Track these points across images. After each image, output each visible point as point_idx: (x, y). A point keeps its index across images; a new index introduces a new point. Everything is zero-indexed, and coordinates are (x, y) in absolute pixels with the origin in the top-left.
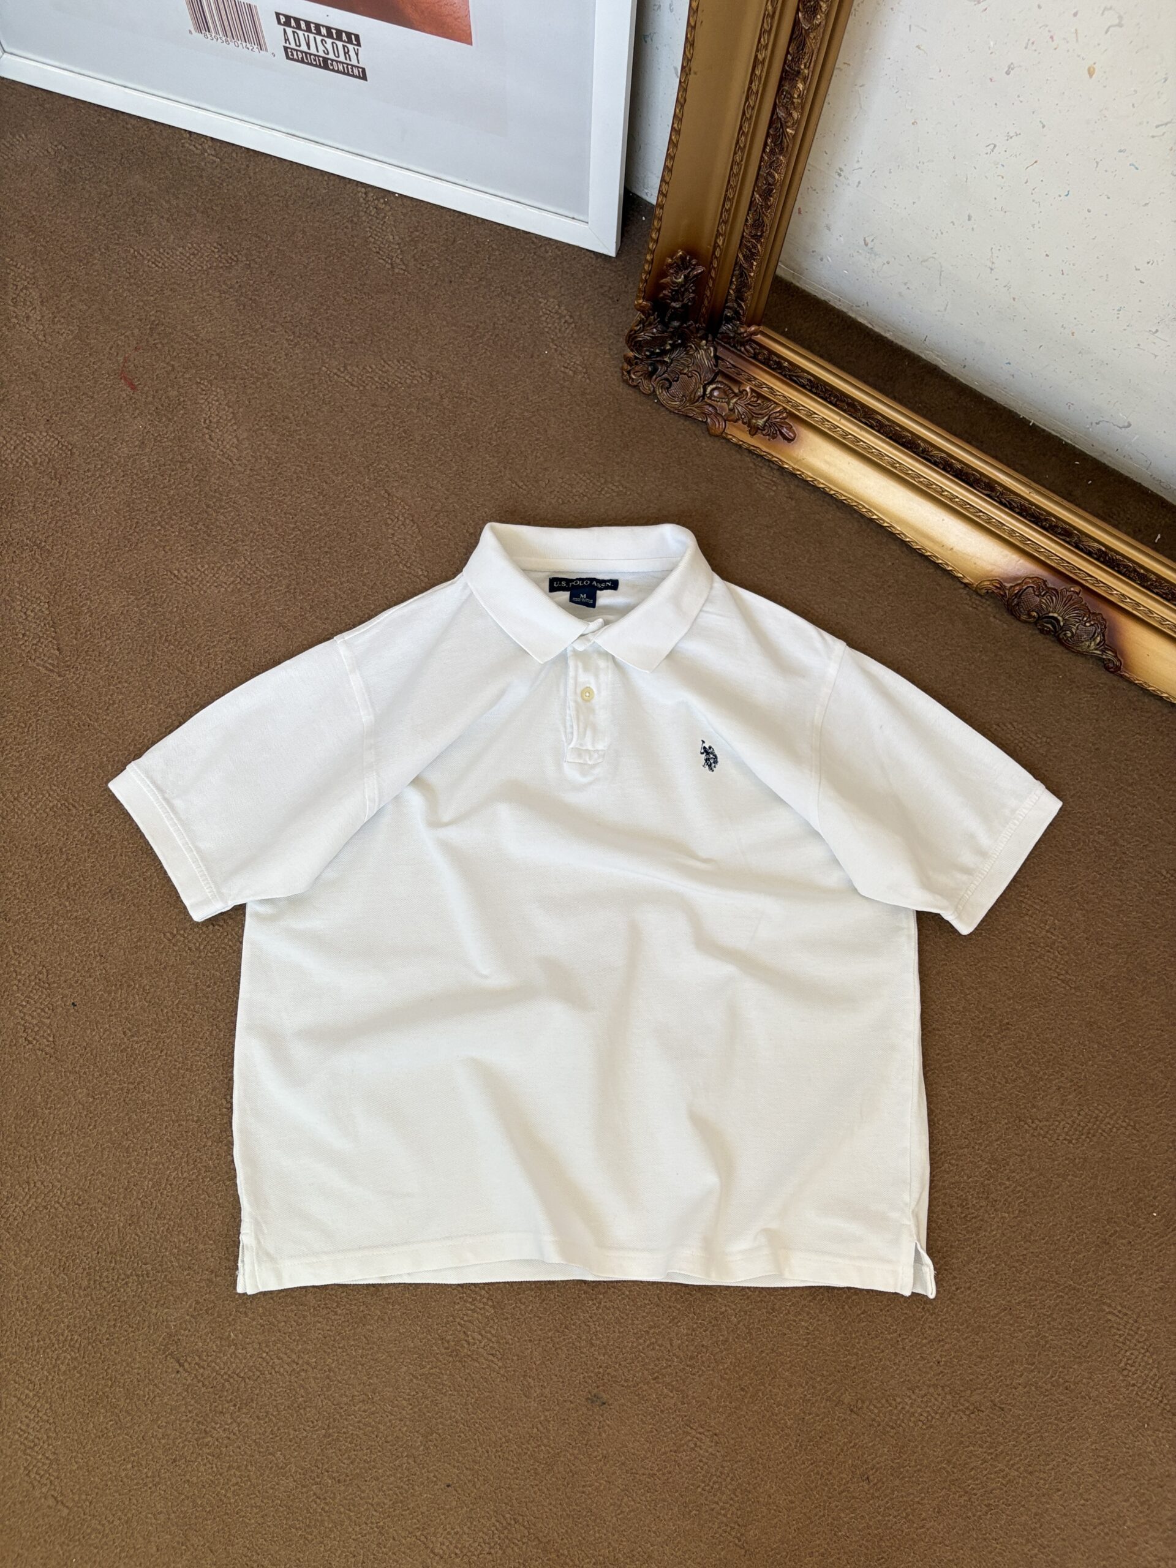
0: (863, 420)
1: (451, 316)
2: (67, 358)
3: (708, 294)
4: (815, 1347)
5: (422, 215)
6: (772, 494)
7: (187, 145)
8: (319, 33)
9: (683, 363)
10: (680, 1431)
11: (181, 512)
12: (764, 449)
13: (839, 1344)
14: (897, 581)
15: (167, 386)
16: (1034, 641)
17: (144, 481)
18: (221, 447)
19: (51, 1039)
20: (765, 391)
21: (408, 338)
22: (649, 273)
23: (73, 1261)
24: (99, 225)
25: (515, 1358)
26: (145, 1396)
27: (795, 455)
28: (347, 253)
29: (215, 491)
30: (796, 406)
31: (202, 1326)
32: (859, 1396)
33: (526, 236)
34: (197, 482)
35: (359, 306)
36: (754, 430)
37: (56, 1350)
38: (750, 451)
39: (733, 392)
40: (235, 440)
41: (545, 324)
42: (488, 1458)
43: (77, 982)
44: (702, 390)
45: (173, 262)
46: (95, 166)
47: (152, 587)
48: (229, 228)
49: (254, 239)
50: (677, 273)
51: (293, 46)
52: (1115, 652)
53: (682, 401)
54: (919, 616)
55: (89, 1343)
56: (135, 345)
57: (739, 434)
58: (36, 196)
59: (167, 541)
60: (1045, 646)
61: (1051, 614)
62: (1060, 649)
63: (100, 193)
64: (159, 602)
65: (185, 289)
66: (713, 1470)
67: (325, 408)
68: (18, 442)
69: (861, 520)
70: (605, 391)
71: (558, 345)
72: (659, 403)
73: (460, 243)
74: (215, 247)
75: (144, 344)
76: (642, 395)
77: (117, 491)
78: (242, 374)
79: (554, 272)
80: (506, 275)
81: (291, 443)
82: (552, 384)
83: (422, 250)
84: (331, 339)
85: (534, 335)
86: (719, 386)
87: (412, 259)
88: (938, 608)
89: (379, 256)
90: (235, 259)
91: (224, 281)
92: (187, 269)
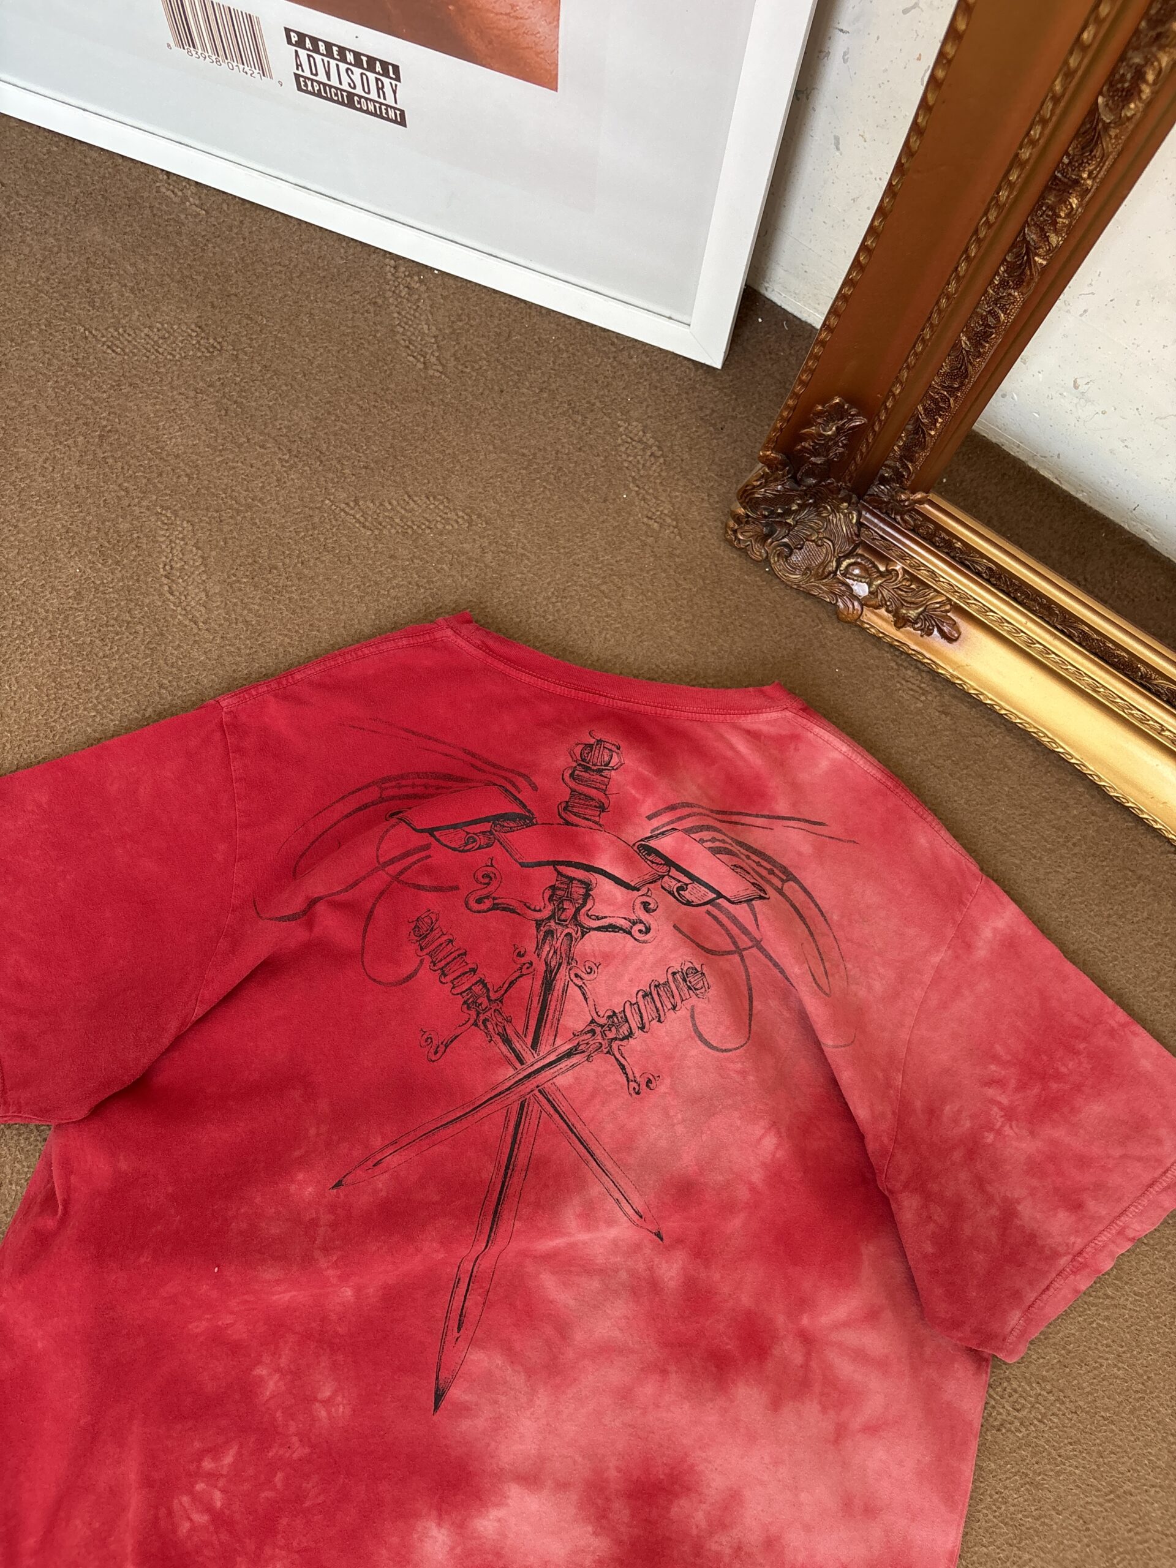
0: (1059, 627)
1: (501, 439)
3: (864, 450)
5: (468, 299)
6: (920, 705)
7: (163, 190)
8: (343, 59)
9: (811, 527)
11: (124, 693)
12: (913, 646)
14: (1084, 837)
15: (117, 516)
17: (77, 646)
18: (184, 604)
20: (922, 575)
21: (442, 466)
22: (788, 421)
24: (41, 291)
27: (955, 659)
28: (366, 346)
29: (172, 666)
30: (965, 597)
33: (606, 334)
34: (148, 652)
35: (378, 418)
36: (901, 621)
38: (891, 645)
39: (878, 571)
40: (203, 595)
41: (624, 457)
44: (834, 564)
45: (135, 347)
46: (40, 212)
48: (213, 306)
49: (245, 321)
50: (827, 423)
51: (307, 74)
53: (804, 574)
54: (1114, 887)
56: (77, 458)
63: (45, 249)
65: (149, 385)
67: (327, 557)
69: (1038, 748)
70: (701, 553)
71: (641, 486)
72: (772, 572)
73: (516, 340)
74: (193, 330)
75: (90, 457)
76: (750, 560)
77: (40, 659)
78: (218, 504)
79: (640, 386)
80: (576, 387)
81: (279, 602)
82: (630, 540)
83: (466, 347)
84: (339, 462)
85: (609, 471)
86: (859, 560)
87: (452, 359)
88: (1139, 878)
89: (410, 352)
90: (219, 347)
91: (202, 376)
92: (153, 357)
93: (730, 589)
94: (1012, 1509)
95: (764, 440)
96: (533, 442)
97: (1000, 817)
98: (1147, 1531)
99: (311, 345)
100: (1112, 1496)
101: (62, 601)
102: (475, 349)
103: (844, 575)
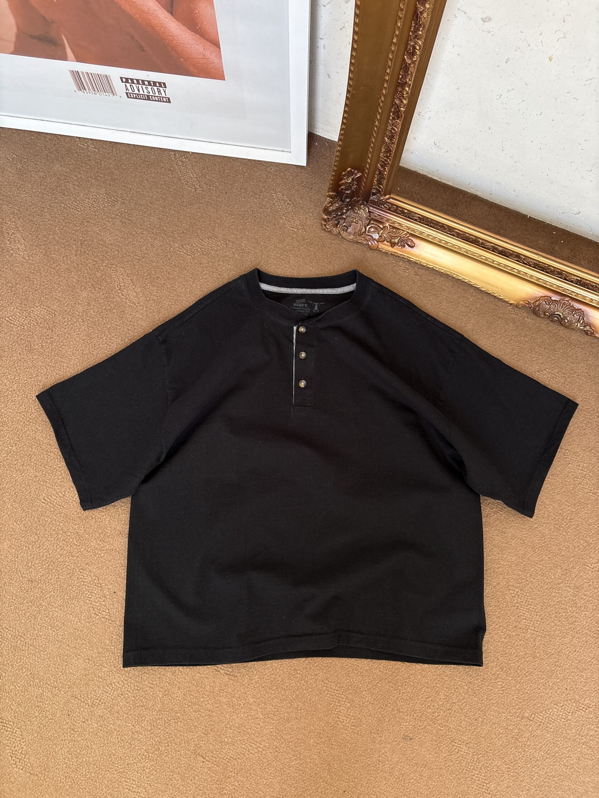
0: (449, 233)
1: (230, 211)
2: (42, 267)
3: (364, 185)
4: (507, 693)
5: (205, 161)
6: (407, 274)
7: (79, 145)
8: (144, 84)
9: (353, 217)
10: (450, 745)
12: (400, 253)
13: (518, 690)
14: (476, 308)
15: (95, 272)
16: (549, 326)
17: (93, 322)
18: (129, 298)
19: (107, 611)
20: (396, 225)
21: (211, 226)
22: (334, 180)
23: (141, 718)
24: (44, 194)
25: (364, 726)
26: (190, 776)
27: (415, 254)
28: (171, 187)
29: (130, 322)
30: (413, 230)
31: (211, 738)
32: (532, 712)
33: (260, 162)
35: (183, 213)
36: (393, 245)
37: (142, 762)
38: (392, 255)
39: (380, 228)
40: (135, 293)
41: (278, 207)
42: (361, 774)
43: (113, 581)
44: (364, 229)
45: (85, 207)
46: (35, 164)
48: (110, 185)
49: (123, 188)
50: (348, 178)
51: (131, 91)
52: (590, 326)
53: (354, 235)
54: (491, 323)
55: (158, 757)
56: (75, 254)
57: (385, 247)
58: (7, 184)
60: (554, 328)
61: (556, 313)
62: (563, 327)
63: (40, 177)
65: (94, 220)
66: (469, 760)
67: (177, 269)
68: (27, 314)
69: (454, 280)
71: (287, 216)
72: (342, 237)
73: (227, 172)
74: (105, 196)
75: (79, 252)
76: (333, 235)
77: (81, 330)
78: (131, 259)
79: (277, 179)
80: (253, 185)
81: (163, 290)
82: (287, 238)
83: (209, 179)
84: (172, 233)
85: (273, 213)
86: (373, 225)
87: (205, 185)
88: (499, 318)
89: (188, 186)
90: (116, 200)
91: (113, 213)
93: (328, 247)
94: (497, 542)
95: (328, 188)
96: (243, 209)
97: (444, 307)
98: (545, 538)
99: (150, 191)
100: (531, 530)
101: (84, 307)
102: (212, 179)
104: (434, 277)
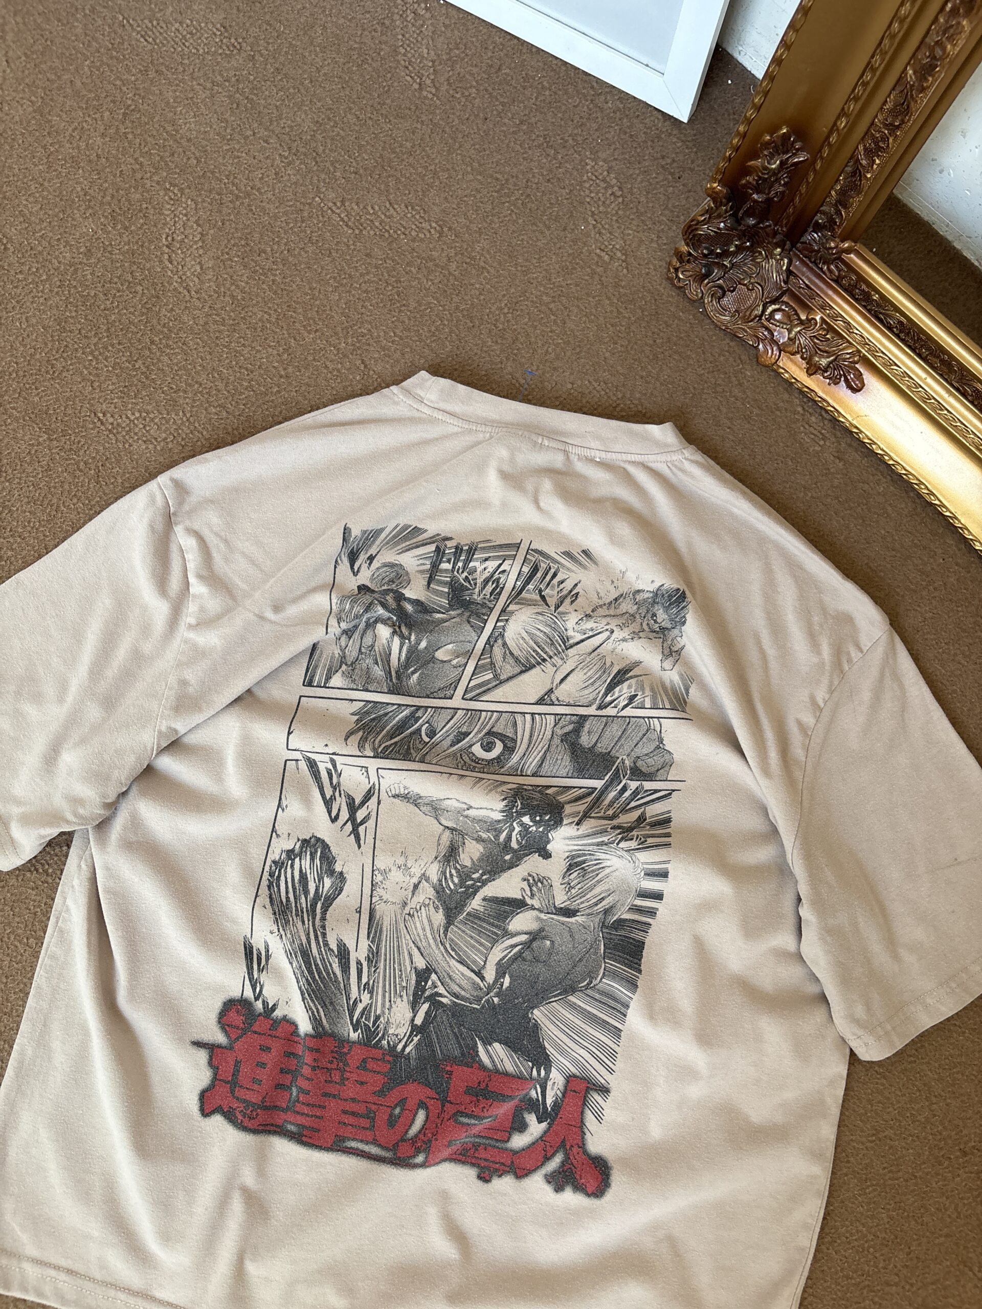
0: (956, 384)
1: (479, 162)
2: (23, 134)
3: (803, 191)
5: (467, 30)
6: (818, 448)
9: (745, 272)
11: (119, 344)
12: (821, 394)
15: (130, 187)
17: (82, 296)
18: (181, 273)
20: (839, 326)
21: (423, 180)
22: (737, 149)
27: (856, 408)
28: (370, 61)
29: (164, 326)
30: (873, 350)
33: (587, 78)
34: (143, 310)
35: (372, 129)
36: (813, 369)
38: (801, 392)
39: (799, 319)
40: (198, 268)
41: (587, 192)
44: (761, 308)
45: (165, 38)
47: (71, 428)
48: (238, 10)
49: (265, 26)
50: (772, 156)
53: (733, 316)
56: (102, 131)
57: (793, 369)
59: (97, 375)
64: (74, 447)
65: (173, 74)
67: (311, 248)
69: (917, 501)
70: (644, 287)
71: (599, 220)
72: (705, 314)
73: (505, 74)
74: (218, 30)
75: (113, 131)
76: (686, 300)
77: (49, 303)
78: (220, 188)
79: (611, 130)
80: (553, 123)
81: (263, 283)
82: (582, 268)
83: (459, 74)
84: (332, 164)
85: (572, 203)
86: (783, 307)
87: (446, 83)
89: (408, 72)
90: (238, 47)
91: (220, 71)
92: (180, 49)
93: (666, 322)
96: (507, 169)
99: (321, 55)
101: (74, 255)
102: (467, 76)
103: (768, 320)
104: (877, 478)
